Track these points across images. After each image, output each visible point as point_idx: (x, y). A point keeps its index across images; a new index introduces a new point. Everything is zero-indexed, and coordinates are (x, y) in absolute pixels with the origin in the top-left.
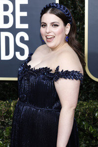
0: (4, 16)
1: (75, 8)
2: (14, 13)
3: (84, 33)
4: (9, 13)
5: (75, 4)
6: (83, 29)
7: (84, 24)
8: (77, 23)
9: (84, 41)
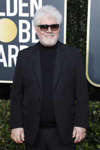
0: (23, 33)
1: (79, 27)
2: (30, 31)
3: (86, 47)
4: (27, 31)
5: (80, 24)
6: (85, 44)
7: (86, 40)
8: (80, 40)
9: (86, 53)
